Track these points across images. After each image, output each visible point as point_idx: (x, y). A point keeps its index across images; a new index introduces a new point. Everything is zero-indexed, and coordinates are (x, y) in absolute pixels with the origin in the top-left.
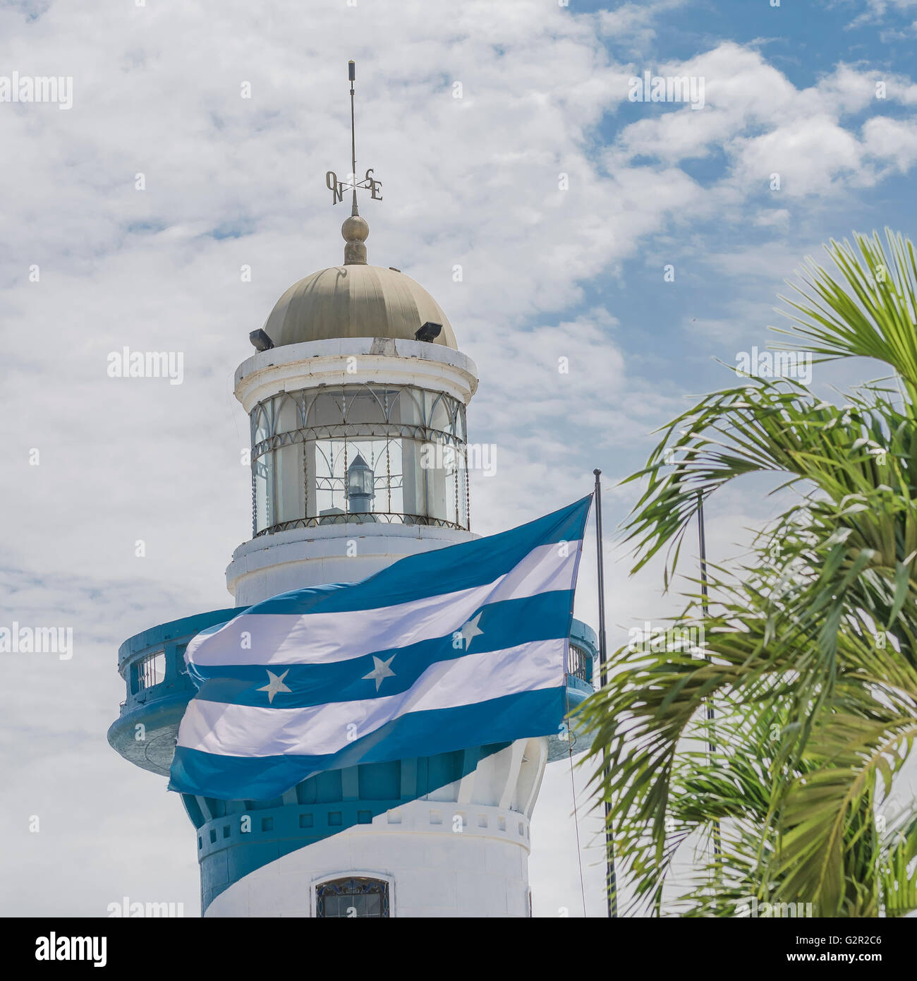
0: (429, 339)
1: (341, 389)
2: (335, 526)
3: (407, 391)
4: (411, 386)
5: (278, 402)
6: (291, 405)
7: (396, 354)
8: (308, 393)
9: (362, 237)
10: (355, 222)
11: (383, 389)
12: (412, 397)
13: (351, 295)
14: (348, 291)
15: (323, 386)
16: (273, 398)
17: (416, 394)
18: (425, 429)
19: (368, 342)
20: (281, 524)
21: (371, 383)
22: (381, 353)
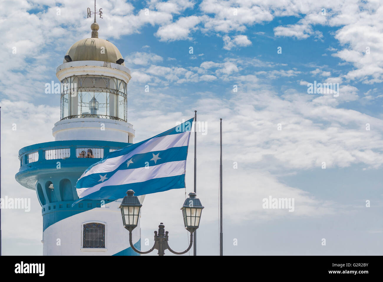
0: (120, 64)
1: (93, 76)
2: (90, 118)
3: (113, 79)
4: (114, 77)
5: (72, 78)
6: (77, 79)
7: (111, 67)
8: (82, 76)
9: (97, 30)
10: (95, 25)
11: (106, 77)
12: (114, 81)
13: (97, 47)
14: (96, 46)
15: (88, 75)
16: (71, 77)
17: (115, 80)
18: (117, 91)
19: (102, 63)
20: (73, 116)
21: (102, 75)
22: (106, 66)
